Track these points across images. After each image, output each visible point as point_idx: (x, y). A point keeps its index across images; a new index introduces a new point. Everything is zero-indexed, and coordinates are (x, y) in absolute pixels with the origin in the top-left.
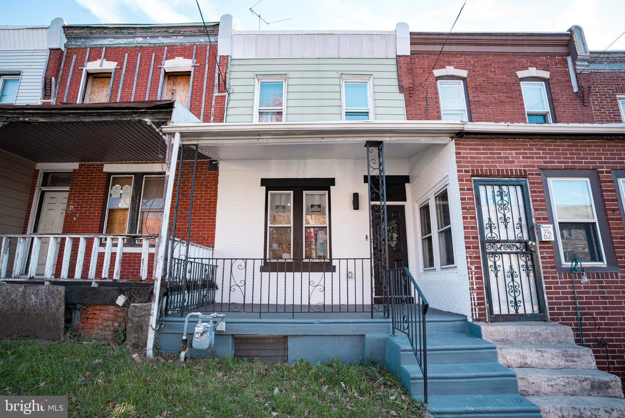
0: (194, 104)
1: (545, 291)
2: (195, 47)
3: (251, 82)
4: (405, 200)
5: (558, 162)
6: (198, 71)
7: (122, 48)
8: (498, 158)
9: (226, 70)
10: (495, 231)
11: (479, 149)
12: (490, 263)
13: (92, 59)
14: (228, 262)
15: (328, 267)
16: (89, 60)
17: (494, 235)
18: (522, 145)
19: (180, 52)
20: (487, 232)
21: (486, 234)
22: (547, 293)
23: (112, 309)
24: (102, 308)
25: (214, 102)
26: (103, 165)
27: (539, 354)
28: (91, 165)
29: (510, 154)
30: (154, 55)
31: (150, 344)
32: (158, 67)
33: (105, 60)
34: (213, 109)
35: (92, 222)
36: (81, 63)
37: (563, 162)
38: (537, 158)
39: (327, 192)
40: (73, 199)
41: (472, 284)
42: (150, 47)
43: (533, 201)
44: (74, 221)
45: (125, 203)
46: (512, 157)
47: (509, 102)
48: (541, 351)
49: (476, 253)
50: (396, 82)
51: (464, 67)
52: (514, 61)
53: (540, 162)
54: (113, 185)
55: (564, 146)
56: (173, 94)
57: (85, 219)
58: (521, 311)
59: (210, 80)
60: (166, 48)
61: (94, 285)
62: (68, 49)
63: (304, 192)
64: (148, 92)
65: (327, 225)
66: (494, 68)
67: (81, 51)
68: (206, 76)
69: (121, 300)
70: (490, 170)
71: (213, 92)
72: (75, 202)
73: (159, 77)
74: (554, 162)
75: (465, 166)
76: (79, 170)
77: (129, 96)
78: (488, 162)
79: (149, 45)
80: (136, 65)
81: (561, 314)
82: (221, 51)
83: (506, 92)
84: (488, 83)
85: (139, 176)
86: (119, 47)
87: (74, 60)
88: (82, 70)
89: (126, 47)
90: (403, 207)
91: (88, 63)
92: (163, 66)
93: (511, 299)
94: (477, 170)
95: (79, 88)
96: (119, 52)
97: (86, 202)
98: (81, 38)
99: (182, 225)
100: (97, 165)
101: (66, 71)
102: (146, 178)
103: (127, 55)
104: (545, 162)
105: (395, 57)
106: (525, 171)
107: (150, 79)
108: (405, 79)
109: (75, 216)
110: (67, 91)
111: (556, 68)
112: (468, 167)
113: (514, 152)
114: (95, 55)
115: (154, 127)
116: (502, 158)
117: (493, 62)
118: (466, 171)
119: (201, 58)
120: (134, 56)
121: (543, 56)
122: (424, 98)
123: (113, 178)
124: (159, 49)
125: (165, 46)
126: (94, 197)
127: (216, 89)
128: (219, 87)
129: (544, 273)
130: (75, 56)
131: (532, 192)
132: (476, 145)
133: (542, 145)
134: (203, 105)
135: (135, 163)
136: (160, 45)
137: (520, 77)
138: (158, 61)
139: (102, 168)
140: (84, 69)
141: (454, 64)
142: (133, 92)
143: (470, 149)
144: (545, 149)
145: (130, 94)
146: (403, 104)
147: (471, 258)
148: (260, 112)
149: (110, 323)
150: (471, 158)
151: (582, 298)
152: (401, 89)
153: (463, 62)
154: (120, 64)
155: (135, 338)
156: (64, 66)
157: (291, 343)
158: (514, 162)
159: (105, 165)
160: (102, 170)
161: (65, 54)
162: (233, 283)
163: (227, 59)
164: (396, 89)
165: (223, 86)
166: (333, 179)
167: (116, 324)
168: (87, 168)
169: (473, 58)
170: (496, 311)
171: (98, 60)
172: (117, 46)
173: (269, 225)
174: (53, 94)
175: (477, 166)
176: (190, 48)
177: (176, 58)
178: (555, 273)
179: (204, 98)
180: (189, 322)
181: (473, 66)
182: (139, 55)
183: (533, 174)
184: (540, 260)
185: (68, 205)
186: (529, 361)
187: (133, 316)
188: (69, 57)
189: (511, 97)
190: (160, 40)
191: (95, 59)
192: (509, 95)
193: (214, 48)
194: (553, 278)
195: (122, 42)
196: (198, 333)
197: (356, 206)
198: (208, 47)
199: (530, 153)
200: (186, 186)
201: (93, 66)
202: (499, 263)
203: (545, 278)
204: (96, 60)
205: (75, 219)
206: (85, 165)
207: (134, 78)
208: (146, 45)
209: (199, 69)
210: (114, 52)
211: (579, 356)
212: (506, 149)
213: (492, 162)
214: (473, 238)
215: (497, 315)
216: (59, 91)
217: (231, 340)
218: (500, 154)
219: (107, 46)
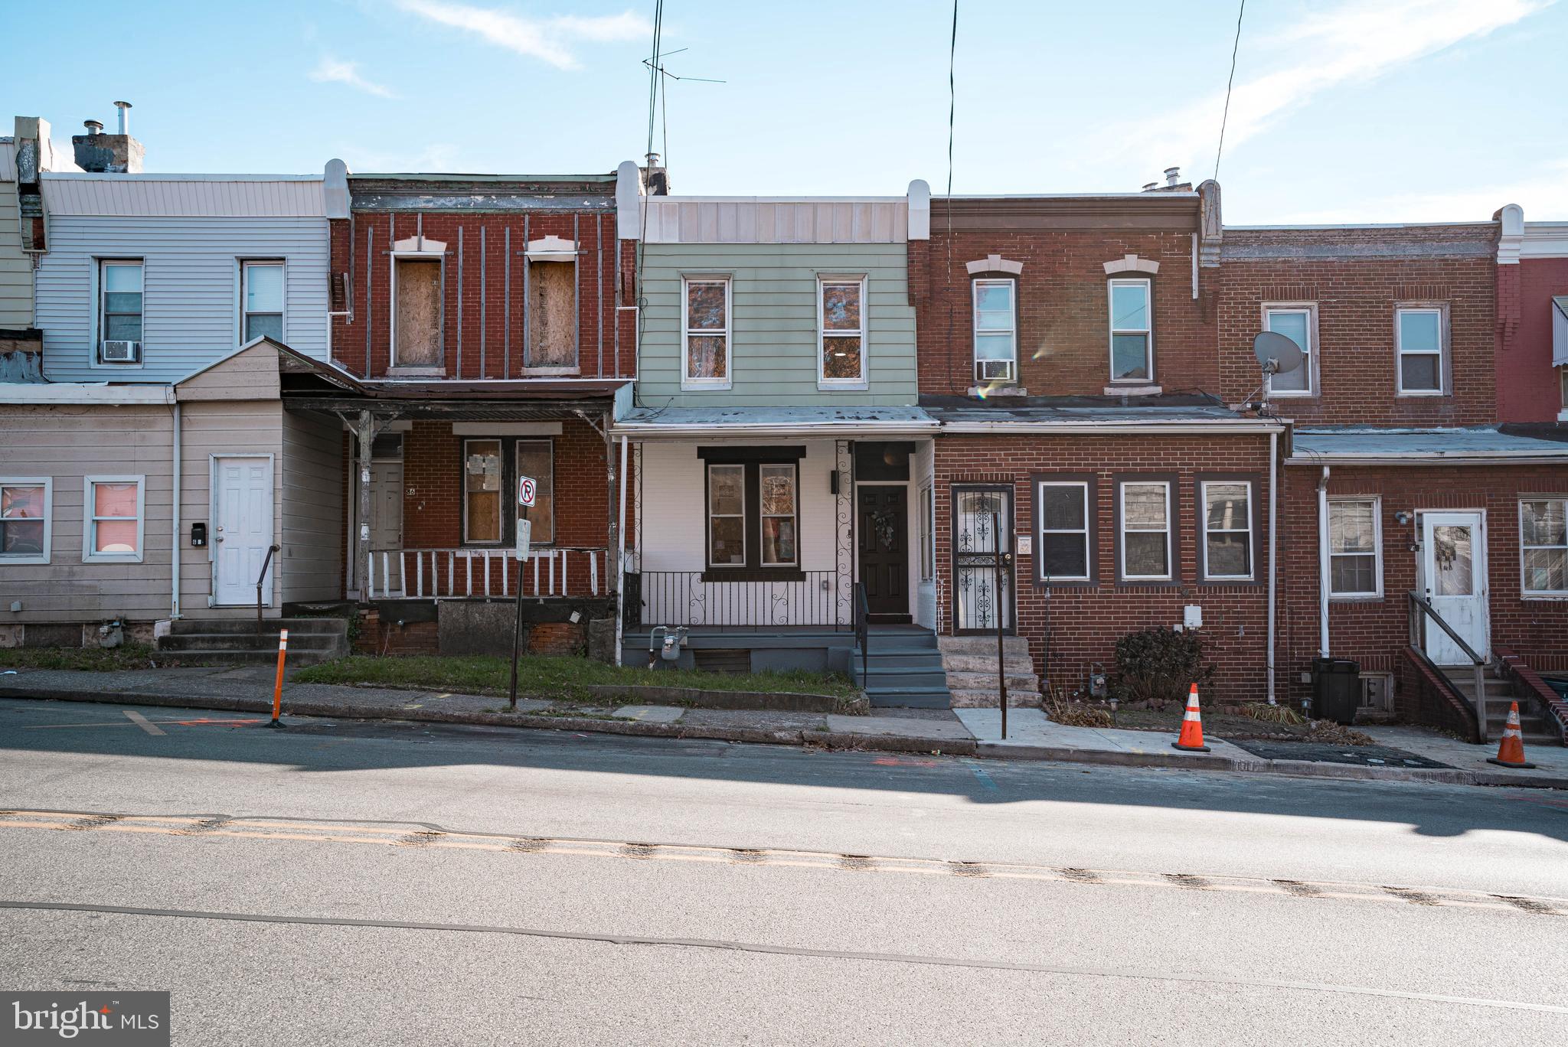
0: (585, 323)
1: (1017, 606)
2: (576, 216)
3: (674, 287)
4: (907, 479)
5: (1053, 465)
6: (586, 263)
7: (450, 214)
8: (983, 460)
9: (633, 266)
10: (971, 543)
11: (963, 450)
12: (961, 576)
13: (403, 235)
15: (797, 575)
16: (397, 238)
17: (968, 547)
18: (1013, 444)
19: (551, 227)
20: (961, 544)
21: (959, 546)
22: (1019, 608)
23: (565, 626)
24: (553, 626)
25: (617, 321)
26: (451, 424)
27: (982, 660)
28: (431, 424)
29: (998, 455)
30: (508, 229)
31: (618, 656)
32: (518, 253)
33: (423, 237)
34: (617, 333)
35: (447, 512)
36: (383, 245)
37: (1058, 465)
38: (1029, 460)
39: (794, 466)
40: (412, 479)
41: (939, 598)
42: (497, 215)
43: (1018, 510)
44: (420, 512)
45: (493, 483)
46: (1000, 460)
47: (1085, 318)
48: (984, 659)
49: (947, 566)
50: (902, 287)
51: (1018, 255)
52: (1104, 242)
53: (1032, 465)
54: (470, 453)
55: (1063, 444)
56: (541, 295)
57: (436, 508)
58: (989, 626)
59: (607, 280)
60: (527, 217)
61: (539, 603)
62: (356, 214)
63: (761, 466)
64: (507, 300)
65: (794, 515)
66: (1068, 256)
67: (380, 218)
68: (600, 274)
69: (575, 617)
70: (972, 475)
71: (614, 305)
72: (417, 483)
73: (523, 273)
74: (1048, 465)
75: (944, 471)
76: (413, 432)
77: (475, 306)
78: (970, 466)
79: (497, 212)
80: (480, 248)
81: (1031, 629)
82: (626, 230)
83: (1081, 301)
84: (1054, 284)
85: (509, 442)
86: (444, 214)
87: (370, 236)
88: (389, 256)
89: (456, 214)
90: (905, 487)
91: (396, 242)
92: (526, 253)
93: (979, 612)
94: (957, 475)
95: (389, 290)
96: (445, 222)
97: (433, 482)
98: (376, 195)
99: (585, 516)
100: (441, 424)
101: (362, 256)
102: (520, 443)
103: (461, 229)
104: (1037, 465)
105: (905, 241)
106: (1012, 475)
107: (507, 277)
108: (918, 283)
109: (420, 504)
110: (369, 295)
111: (1171, 254)
112: (947, 471)
113: (1002, 453)
114: (406, 227)
116: (987, 460)
117: (1067, 246)
118: (944, 477)
119: (588, 239)
120: (472, 231)
121: (1152, 233)
122: (947, 313)
123: (468, 443)
124: (514, 218)
125: (524, 214)
126: (446, 474)
127: (618, 300)
128: (623, 293)
129: (1019, 587)
130: (371, 230)
131: (1018, 499)
132: (959, 445)
133: (1037, 444)
134: (600, 326)
135: (501, 421)
136: (517, 211)
137: (1108, 272)
138: (518, 245)
139: (451, 428)
140: (392, 254)
141: (1002, 251)
142: (483, 300)
143: (952, 450)
144: (1040, 449)
145: (476, 302)
146: (912, 325)
147: (941, 571)
148: (690, 337)
149: (565, 641)
150: (952, 461)
151: (1054, 613)
152: (912, 301)
153: (1016, 247)
154: (452, 247)
155: (598, 653)
156: (355, 248)
158: (1001, 465)
159: (454, 424)
160: (451, 432)
161: (353, 225)
162: (692, 598)
163: (634, 245)
164: (903, 299)
165: (631, 294)
166: (804, 448)
167: (573, 642)
168: (427, 428)
169: (1035, 238)
170: (962, 625)
171: (413, 237)
172: (442, 211)
173: (711, 515)
174: (348, 301)
175: (957, 471)
176: (568, 218)
177: (547, 237)
178: (1030, 587)
179: (600, 314)
180: (655, 637)
181: (1033, 253)
182: (483, 229)
183: (1021, 479)
184: (1016, 574)
185: (406, 488)
186: (971, 667)
187: (595, 632)
188: (361, 231)
189: (1089, 310)
190: (514, 202)
191: (406, 236)
192: (1086, 305)
193: (610, 221)
194: (1027, 592)
195: (448, 203)
196: (667, 645)
197: (835, 489)
198: (599, 217)
199: (1022, 454)
200: (586, 457)
201: (405, 248)
202: (971, 576)
203: (1019, 592)
204: (409, 237)
205: (420, 508)
206: (422, 423)
207: (480, 273)
208: (492, 211)
209: (586, 257)
210: (438, 223)
211: (1018, 663)
212: (994, 450)
213: (975, 465)
214: (945, 550)
215: (963, 630)
216: (355, 294)
217: (692, 653)
218: (986, 455)
219: (424, 211)
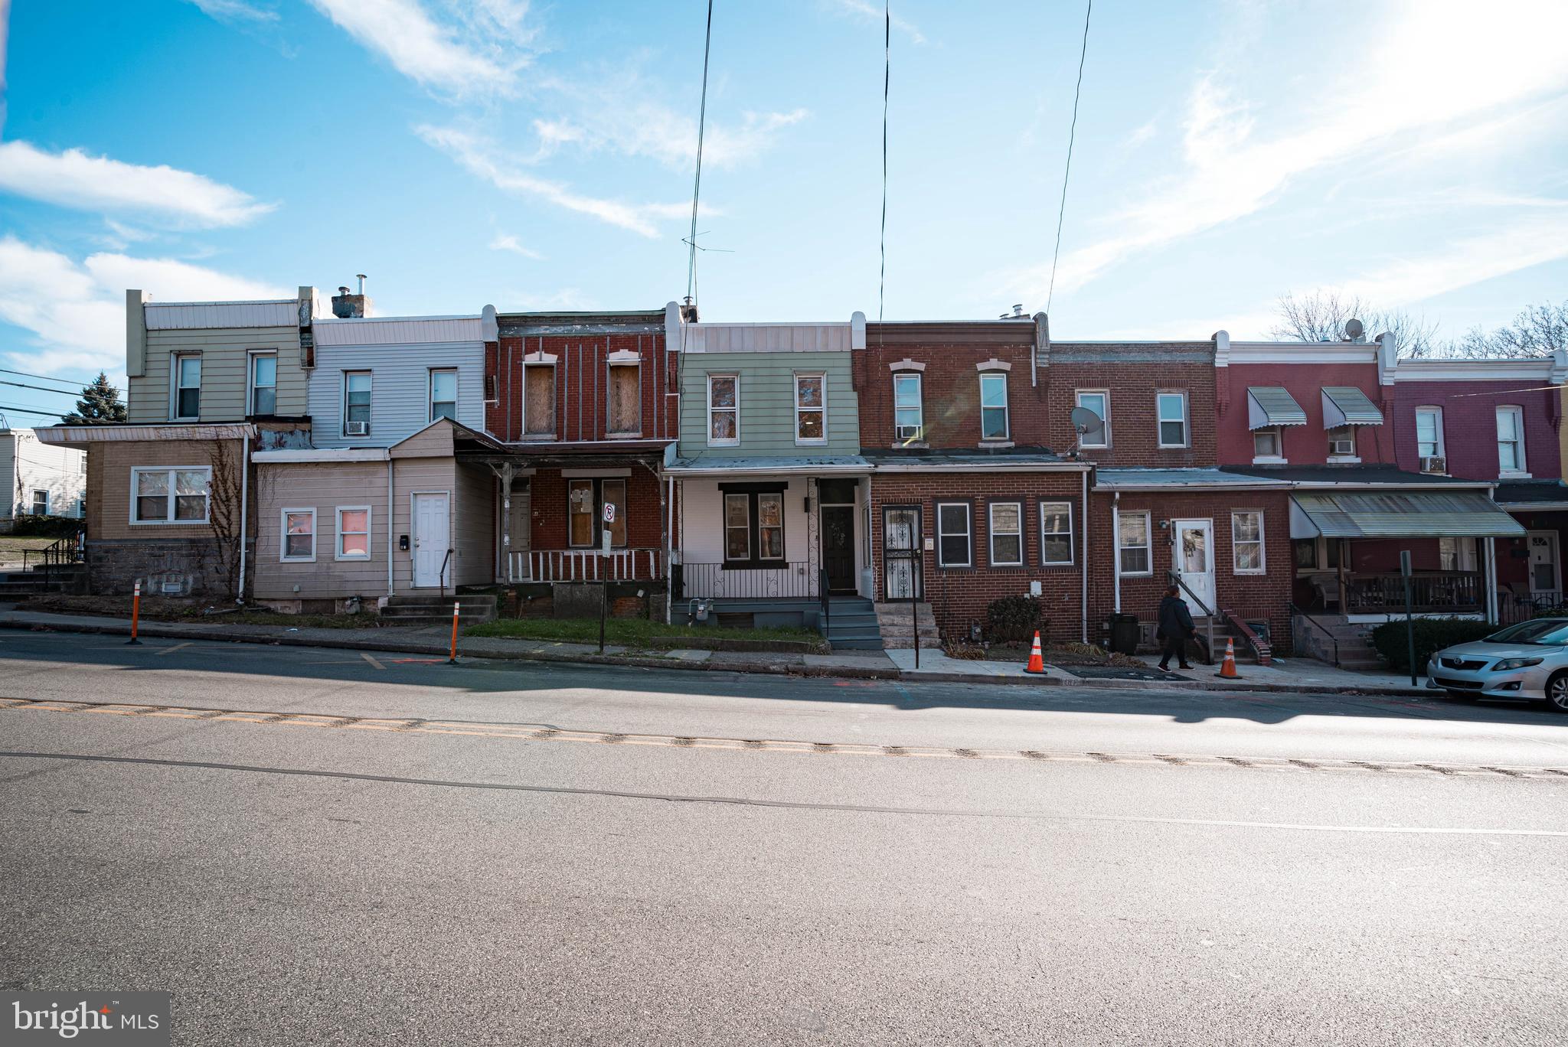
0: (646, 404)
1: (924, 583)
2: (640, 337)
3: (702, 381)
4: (854, 502)
5: (947, 492)
6: (646, 366)
7: (560, 337)
8: (902, 490)
9: (677, 368)
10: (895, 543)
11: (889, 483)
12: (889, 565)
13: (531, 351)
14: (712, 566)
15: (784, 565)
16: (527, 353)
17: (893, 546)
18: (921, 479)
19: (624, 344)
20: (888, 544)
22: (926, 584)
23: (634, 599)
24: (627, 599)
25: (666, 402)
26: (560, 471)
28: (548, 471)
29: (911, 486)
30: (596, 346)
31: (669, 618)
32: (603, 361)
33: (543, 352)
34: (666, 410)
35: (559, 527)
36: (518, 358)
37: (950, 492)
38: (932, 489)
39: (780, 495)
40: (536, 505)
41: (875, 578)
43: (925, 521)
44: (541, 527)
45: (587, 507)
46: (911, 489)
47: (965, 398)
48: (904, 617)
49: (880, 558)
50: (849, 379)
51: (922, 359)
52: (976, 351)
53: (933, 492)
54: (573, 489)
55: (953, 479)
56: (617, 387)
57: (552, 524)
58: (907, 596)
59: (659, 377)
60: (608, 338)
61: (619, 584)
62: (501, 339)
63: (759, 495)
64: (596, 391)
65: (781, 526)
66: (954, 359)
67: (516, 341)
68: (655, 373)
69: (640, 593)
70: (895, 500)
71: (664, 392)
72: (539, 508)
73: (606, 373)
74: (944, 492)
75: (877, 497)
76: (537, 476)
77: (576, 395)
78: (894, 493)
79: (589, 335)
80: (579, 358)
81: (934, 598)
82: (671, 345)
83: (964, 388)
84: (944, 378)
85: (597, 481)
87: (510, 352)
89: (564, 337)
90: (852, 508)
91: (526, 356)
92: (608, 361)
93: (901, 588)
94: (885, 500)
95: (521, 386)
96: (557, 342)
97: (549, 508)
98: (513, 326)
99: (647, 528)
100: (555, 470)
101: (504, 365)
102: (604, 482)
103: (566, 346)
104: (937, 492)
105: (850, 350)
106: (921, 499)
107: (596, 376)
108: (859, 376)
109: (541, 522)
110: (509, 389)
111: (1018, 359)
112: (879, 497)
113: (914, 485)
114: (532, 346)
115: (648, 466)
116: (905, 490)
117: (953, 353)
118: (877, 501)
119: (647, 351)
120: (574, 347)
121: (1007, 345)
122: (878, 396)
123: (571, 482)
124: (600, 339)
125: (607, 336)
126: (558, 502)
127: (667, 389)
128: (670, 385)
129: (926, 571)
130: (510, 348)
131: (925, 515)
132: (887, 480)
133: (936, 479)
134: (655, 406)
135: (593, 468)
136: (602, 334)
137: (979, 370)
138: (603, 355)
139: (560, 473)
140: (523, 363)
141: (912, 357)
142: (581, 391)
143: (882, 483)
144: (938, 482)
145: (576, 392)
146: (855, 403)
147: (876, 561)
148: (713, 413)
149: (634, 608)
150: (883, 490)
151: (949, 587)
152: (855, 388)
153: (921, 354)
154: (561, 358)
155: (656, 616)
156: (500, 360)
157: (756, 618)
158: (912, 492)
159: (562, 470)
160: (561, 476)
161: (499, 345)
162: (716, 580)
163: (677, 354)
164: (849, 387)
165: (675, 386)
166: (787, 483)
167: (639, 609)
168: (545, 474)
169: (933, 348)
170: (890, 596)
171: (537, 352)
172: (555, 335)
173: (727, 527)
174: (496, 393)
175: (885, 497)
176: (635, 338)
177: (621, 350)
178: (933, 571)
179: (655, 399)
180: (692, 606)
181: (932, 358)
182: (581, 346)
183: (926, 502)
184: (924, 563)
185: (533, 511)
186: (895, 622)
187: (653, 603)
188: (504, 349)
189: (968, 393)
190: (600, 328)
191: (533, 352)
192: (966, 391)
193: (661, 339)
194: (931, 574)
195: (559, 330)
196: (700, 610)
197: (807, 509)
198: (654, 337)
199: (927, 486)
200: (646, 491)
201: (531, 359)
202: (895, 564)
203: (926, 575)
204: (534, 352)
206: (542, 470)
207: (579, 374)
208: (586, 335)
209: (646, 363)
210: (552, 343)
211: (926, 620)
212: (908, 483)
213: (897, 493)
214: (878, 548)
215: (890, 599)
216: (500, 389)
217: (716, 617)
218: (904, 486)
219: (544, 335)
